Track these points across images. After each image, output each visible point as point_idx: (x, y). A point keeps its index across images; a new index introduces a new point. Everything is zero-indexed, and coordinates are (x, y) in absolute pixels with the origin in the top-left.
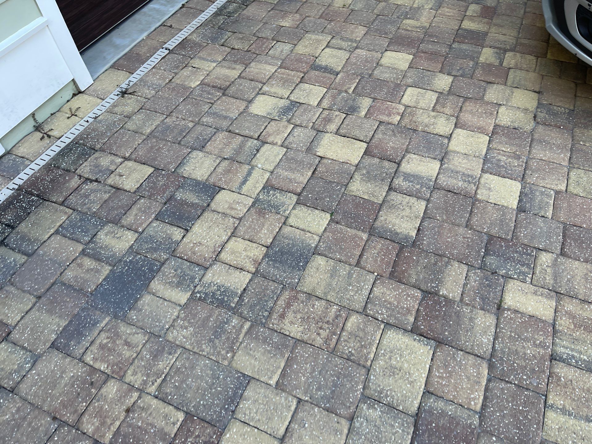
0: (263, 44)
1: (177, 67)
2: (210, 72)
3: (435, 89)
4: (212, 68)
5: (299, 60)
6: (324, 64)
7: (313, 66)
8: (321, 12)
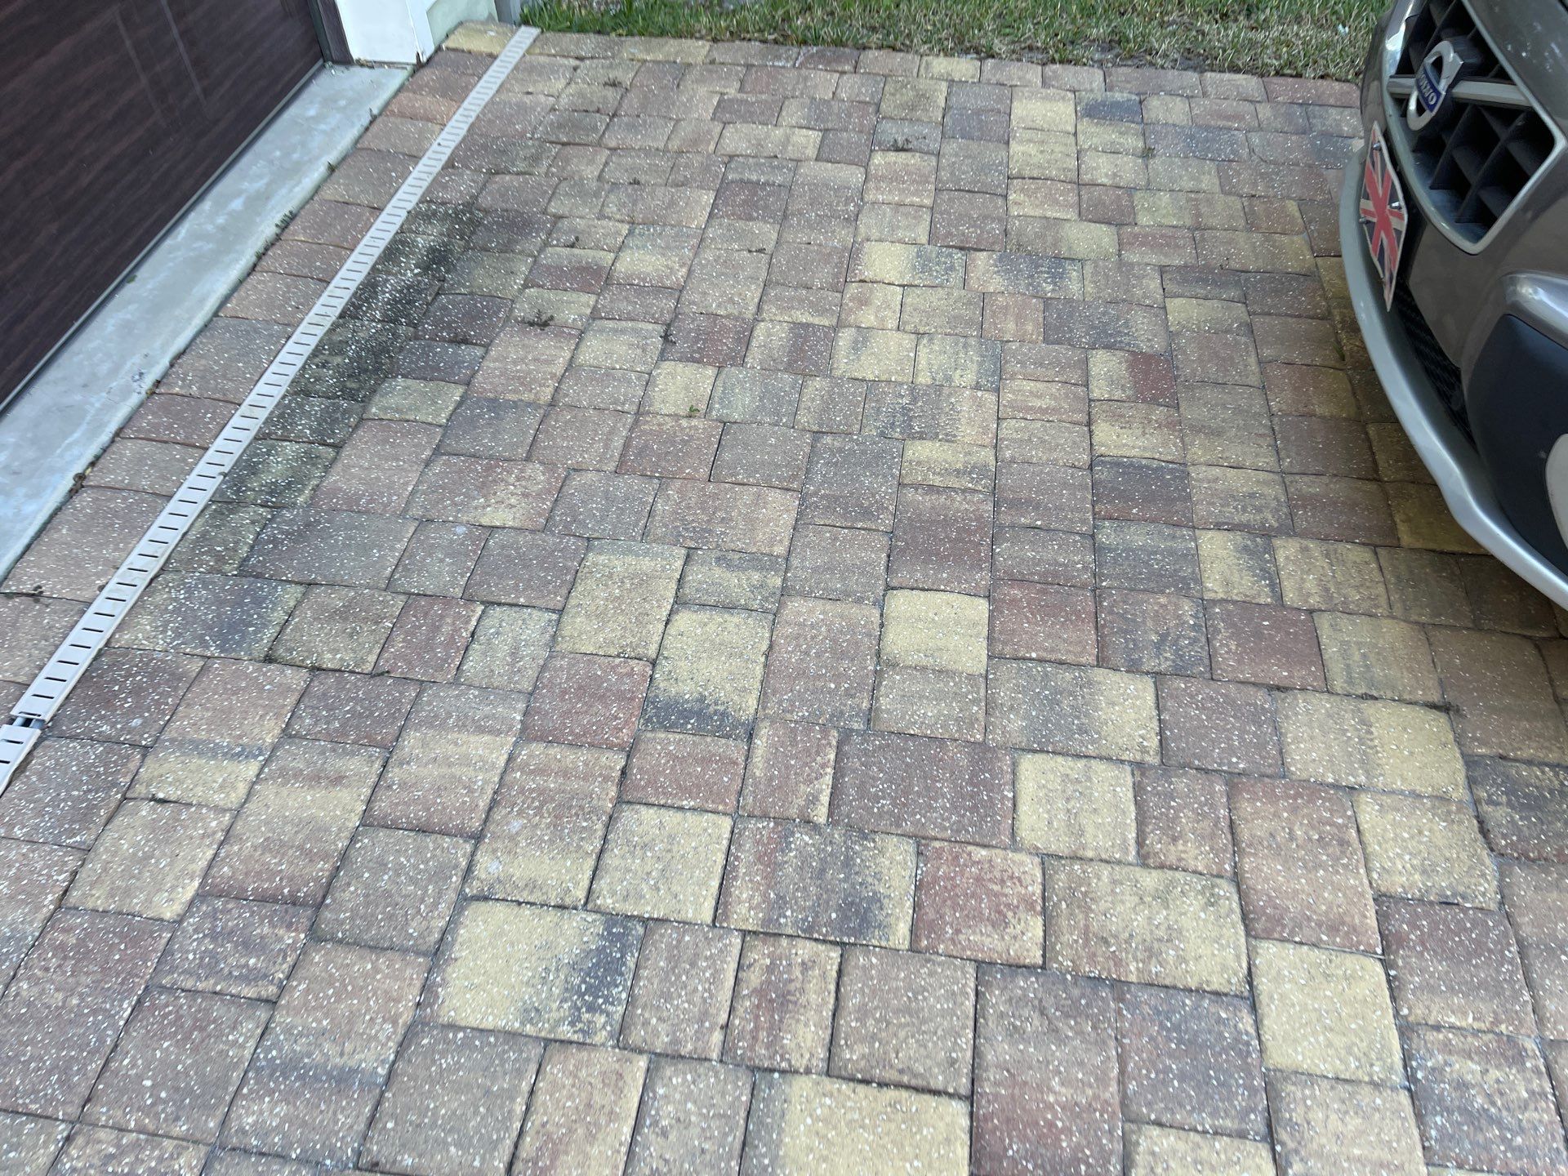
0: (435, 629)
1: (84, 817)
2: (238, 813)
3: (1114, 752)
4: (242, 788)
5: (590, 691)
6: (687, 690)
7: (651, 712)
8: (618, 443)
